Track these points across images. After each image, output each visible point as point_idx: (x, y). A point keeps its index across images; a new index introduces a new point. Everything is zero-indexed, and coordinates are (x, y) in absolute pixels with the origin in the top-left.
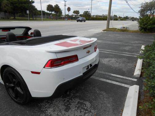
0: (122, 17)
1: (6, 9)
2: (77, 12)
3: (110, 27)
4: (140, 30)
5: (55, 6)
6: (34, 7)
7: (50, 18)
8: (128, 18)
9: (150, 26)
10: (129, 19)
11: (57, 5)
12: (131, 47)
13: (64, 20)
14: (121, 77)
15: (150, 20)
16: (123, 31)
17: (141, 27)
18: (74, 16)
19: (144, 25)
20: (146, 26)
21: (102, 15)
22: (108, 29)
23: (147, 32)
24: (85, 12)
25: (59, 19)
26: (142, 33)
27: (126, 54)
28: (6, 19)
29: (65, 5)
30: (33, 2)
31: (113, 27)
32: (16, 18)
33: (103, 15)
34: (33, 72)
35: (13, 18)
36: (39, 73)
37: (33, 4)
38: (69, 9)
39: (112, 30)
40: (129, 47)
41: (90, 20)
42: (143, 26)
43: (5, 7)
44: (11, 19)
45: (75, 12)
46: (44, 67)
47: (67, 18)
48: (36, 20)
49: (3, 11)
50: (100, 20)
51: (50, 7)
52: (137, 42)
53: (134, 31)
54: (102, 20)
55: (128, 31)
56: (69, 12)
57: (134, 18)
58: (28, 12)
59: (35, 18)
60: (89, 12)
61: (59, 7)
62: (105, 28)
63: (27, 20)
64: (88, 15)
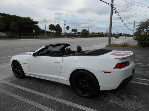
0: (117, 34)
1: (14, 29)
2: (75, 30)
3: (111, 43)
4: (139, 45)
5: (56, 25)
6: (38, 27)
7: (51, 36)
10: (123, 36)
11: (58, 25)
12: (140, 59)
13: (64, 38)
14: (147, 80)
15: (148, 36)
16: (124, 47)
17: (140, 42)
18: (72, 34)
20: (144, 41)
22: (111, 45)
23: (146, 47)
24: (83, 30)
25: (60, 36)
26: (142, 48)
27: (139, 64)
28: (13, 38)
29: (65, 25)
30: (37, 23)
31: (114, 43)
32: (21, 36)
33: (99, 32)
34: (105, 72)
35: (19, 36)
36: (110, 72)
37: (37, 25)
38: (68, 28)
39: (114, 45)
40: (138, 59)
41: (88, 37)
42: (141, 41)
43: (13, 27)
44: (17, 38)
45: (73, 30)
46: (114, 68)
47: (66, 36)
48: (39, 38)
49: (10, 31)
50: (97, 37)
51: (52, 27)
52: (141, 55)
53: (134, 46)
54: (98, 37)
55: (128, 46)
56: (68, 30)
57: (127, 34)
58: (34, 31)
59: (38, 37)
60: (87, 30)
61: (60, 26)
62: (107, 44)
63: (33, 38)
64: (86, 33)
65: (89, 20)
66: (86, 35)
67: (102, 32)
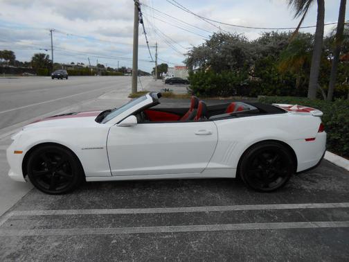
2: (6, 55)
3: (138, 91)
8: (126, 71)
9: (209, 87)
10: (129, 73)
17: (192, 88)
19: (200, 85)
20: (203, 86)
21: (70, 64)
24: (37, 55)
31: (144, 91)
33: (73, 63)
34: (307, 140)
46: (319, 132)
50: (74, 75)
60: (48, 56)
64: (45, 64)
65: (51, 31)
66: (46, 70)
67: (82, 64)
